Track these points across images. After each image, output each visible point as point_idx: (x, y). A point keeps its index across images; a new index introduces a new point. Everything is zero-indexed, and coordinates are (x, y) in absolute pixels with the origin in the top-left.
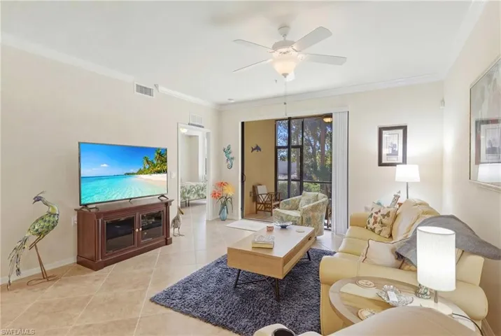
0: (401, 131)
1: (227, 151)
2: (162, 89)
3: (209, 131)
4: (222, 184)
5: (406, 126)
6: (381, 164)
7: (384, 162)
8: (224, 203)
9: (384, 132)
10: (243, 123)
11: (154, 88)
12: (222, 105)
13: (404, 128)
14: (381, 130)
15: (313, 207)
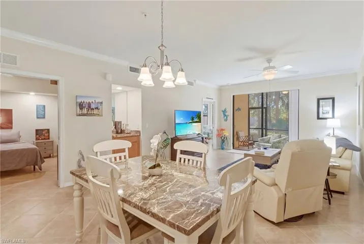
0: (331, 100)
1: (224, 111)
2: (197, 81)
3: (215, 101)
4: (222, 130)
5: (334, 98)
6: (319, 118)
7: (320, 117)
8: (223, 140)
9: (320, 101)
10: (234, 96)
11: (194, 82)
12: (221, 86)
13: (333, 99)
14: (319, 100)
15: (279, 141)
